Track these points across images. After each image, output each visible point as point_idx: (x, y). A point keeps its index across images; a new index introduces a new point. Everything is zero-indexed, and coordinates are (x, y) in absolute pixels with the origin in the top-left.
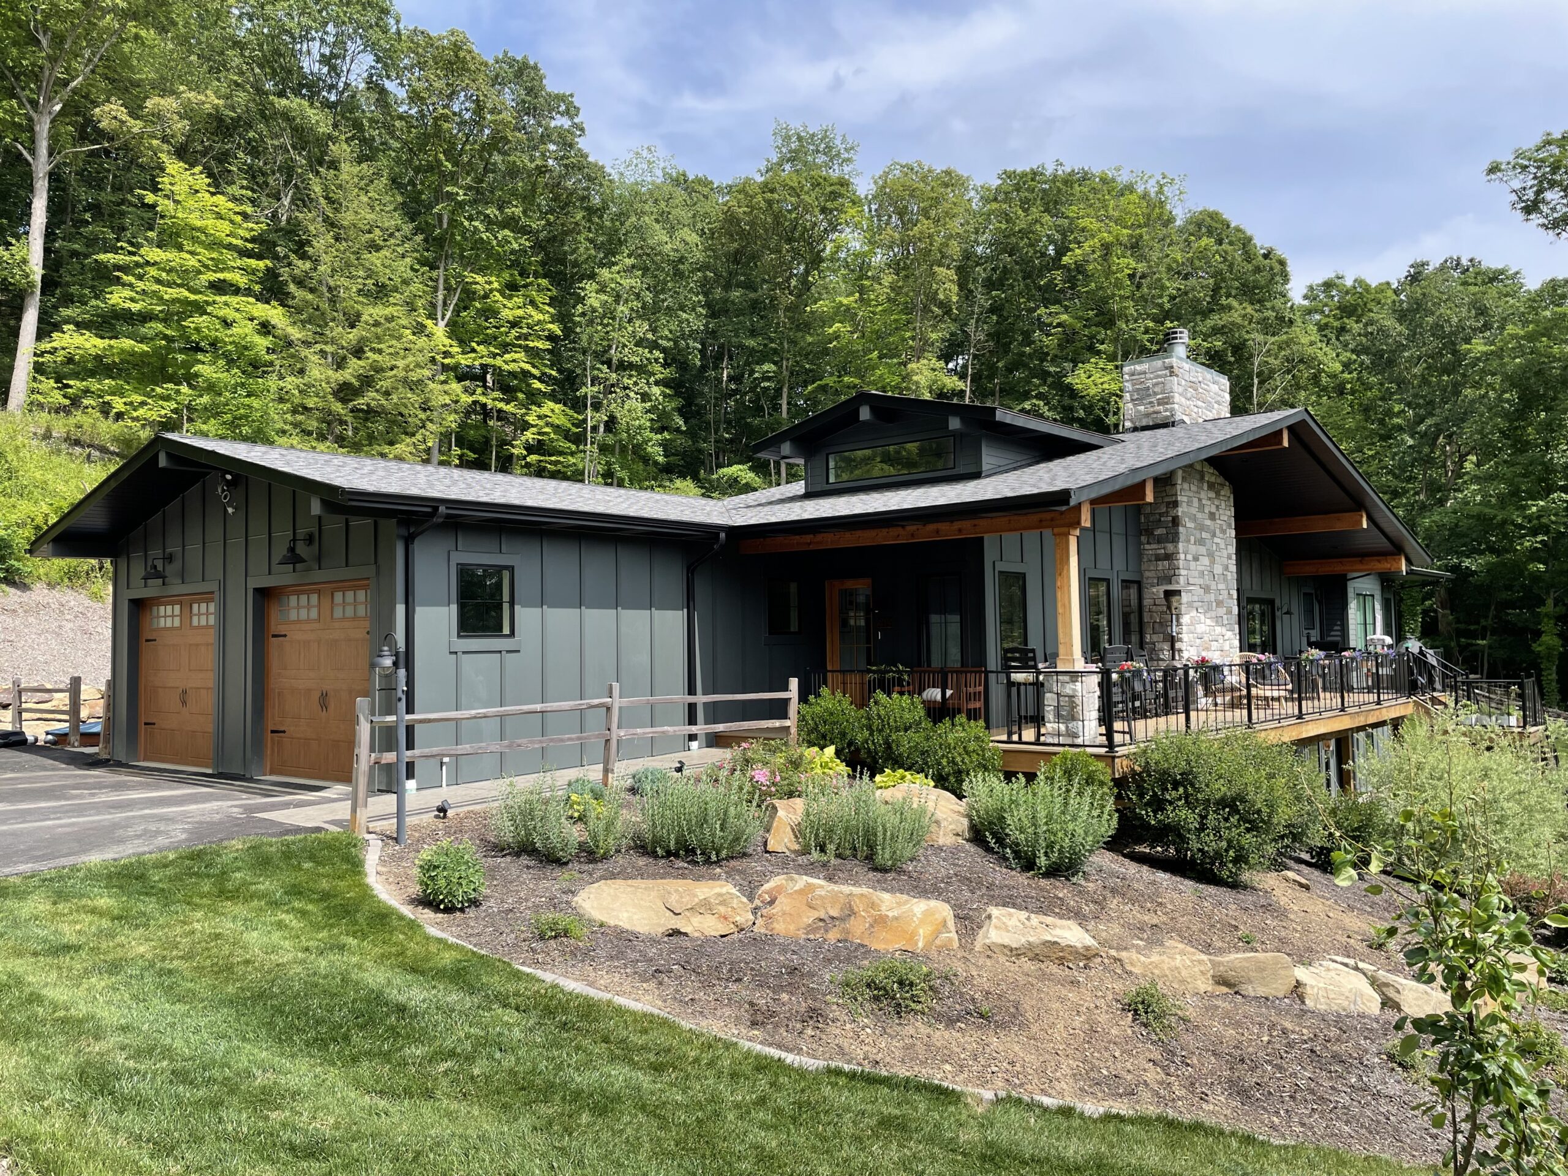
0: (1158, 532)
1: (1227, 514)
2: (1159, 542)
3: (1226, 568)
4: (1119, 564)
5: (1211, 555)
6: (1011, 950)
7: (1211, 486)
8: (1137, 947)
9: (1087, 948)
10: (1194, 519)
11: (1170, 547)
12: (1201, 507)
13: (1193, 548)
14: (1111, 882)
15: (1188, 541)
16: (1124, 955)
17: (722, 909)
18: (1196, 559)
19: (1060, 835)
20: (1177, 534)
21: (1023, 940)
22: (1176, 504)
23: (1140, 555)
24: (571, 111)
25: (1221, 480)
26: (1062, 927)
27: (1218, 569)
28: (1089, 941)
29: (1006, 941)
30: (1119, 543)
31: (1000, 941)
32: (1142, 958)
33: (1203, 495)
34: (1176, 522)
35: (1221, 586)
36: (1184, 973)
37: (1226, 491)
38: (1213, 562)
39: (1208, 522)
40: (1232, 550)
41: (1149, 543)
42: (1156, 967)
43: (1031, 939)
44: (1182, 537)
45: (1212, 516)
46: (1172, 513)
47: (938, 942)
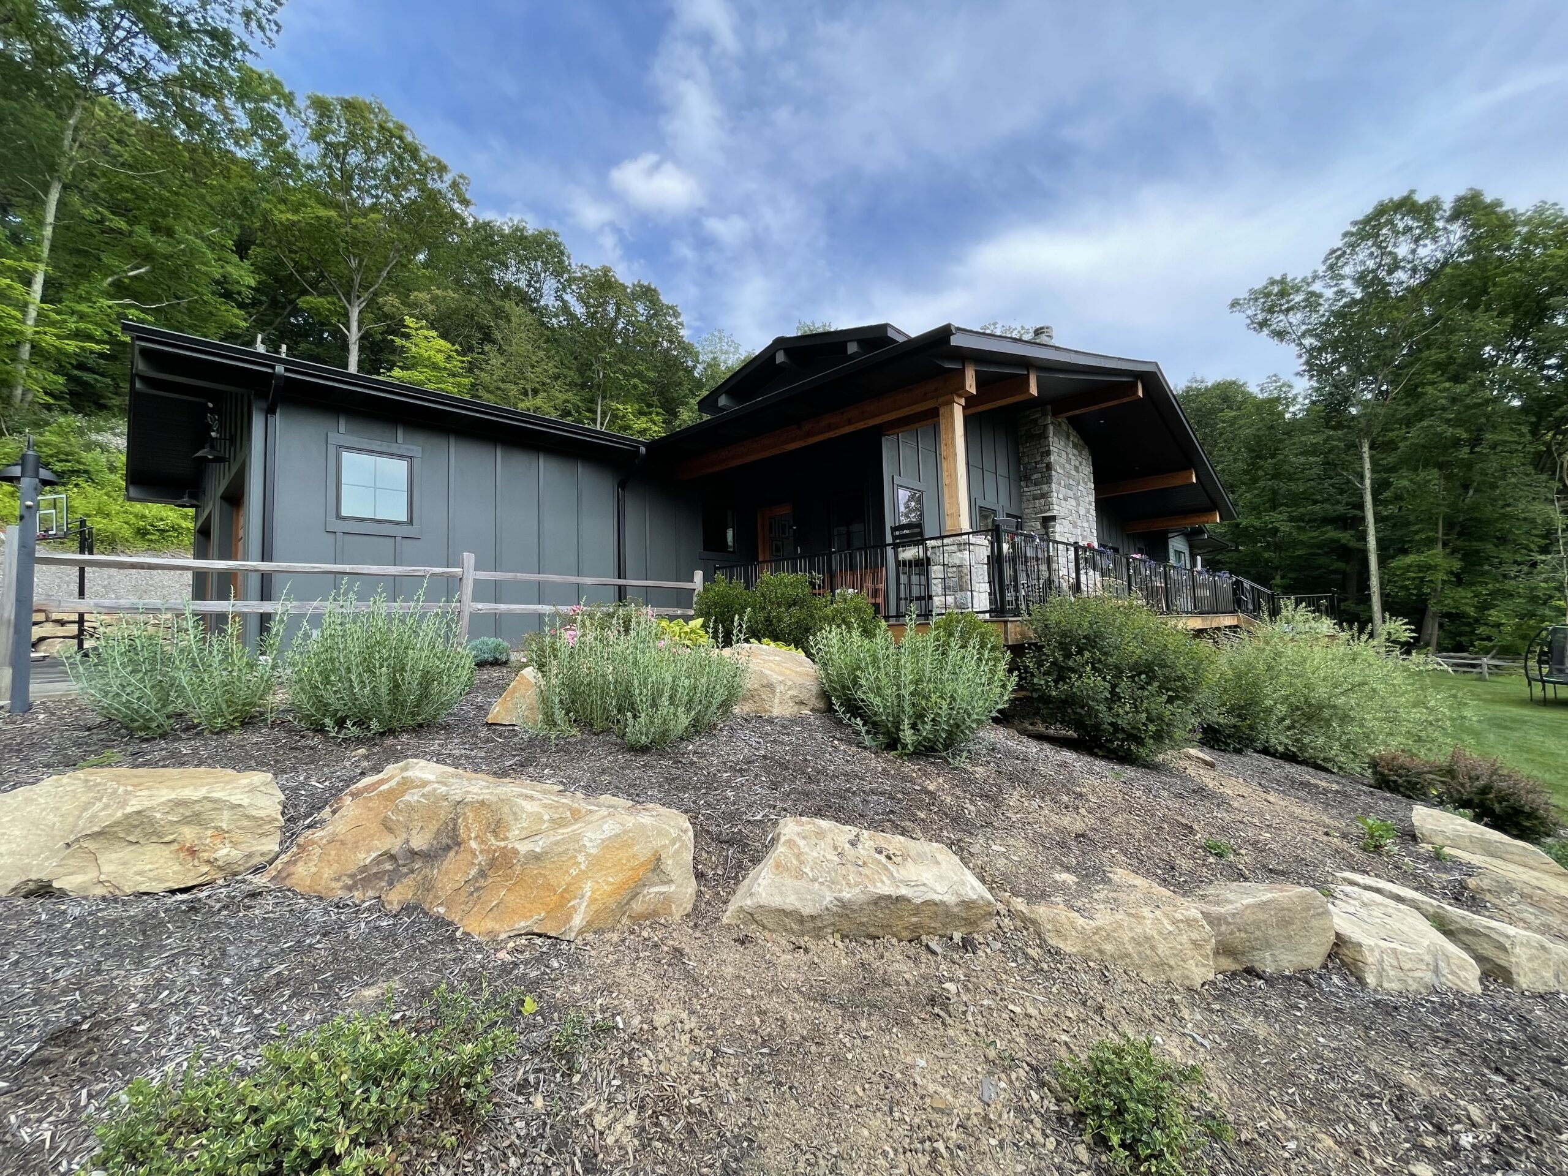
0: (1034, 477)
1: (1087, 470)
2: (1035, 485)
3: (1088, 512)
4: (1004, 500)
5: (1076, 499)
6: (801, 919)
7: (1075, 446)
8: (1062, 888)
9: (968, 905)
10: (1063, 468)
11: (1045, 487)
12: (1068, 460)
13: (1063, 490)
14: (1009, 765)
15: (1060, 484)
16: (1041, 911)
17: (189, 834)
18: (1066, 499)
19: (934, 698)
20: (1050, 476)
21: (829, 898)
22: (1048, 453)
23: (1021, 495)
24: (676, 315)
25: (1081, 442)
26: (920, 858)
27: (1082, 511)
28: (974, 888)
29: (791, 902)
30: (1003, 483)
31: (776, 901)
32: (1081, 921)
33: (1069, 450)
34: (1049, 467)
35: (1085, 525)
36: (1163, 949)
37: (1085, 452)
38: (1078, 505)
39: (1073, 473)
40: (1092, 498)
41: (1027, 486)
42: (1108, 937)
43: (846, 895)
44: (1054, 479)
45: (1076, 469)
46: (1046, 460)
47: (637, 906)
